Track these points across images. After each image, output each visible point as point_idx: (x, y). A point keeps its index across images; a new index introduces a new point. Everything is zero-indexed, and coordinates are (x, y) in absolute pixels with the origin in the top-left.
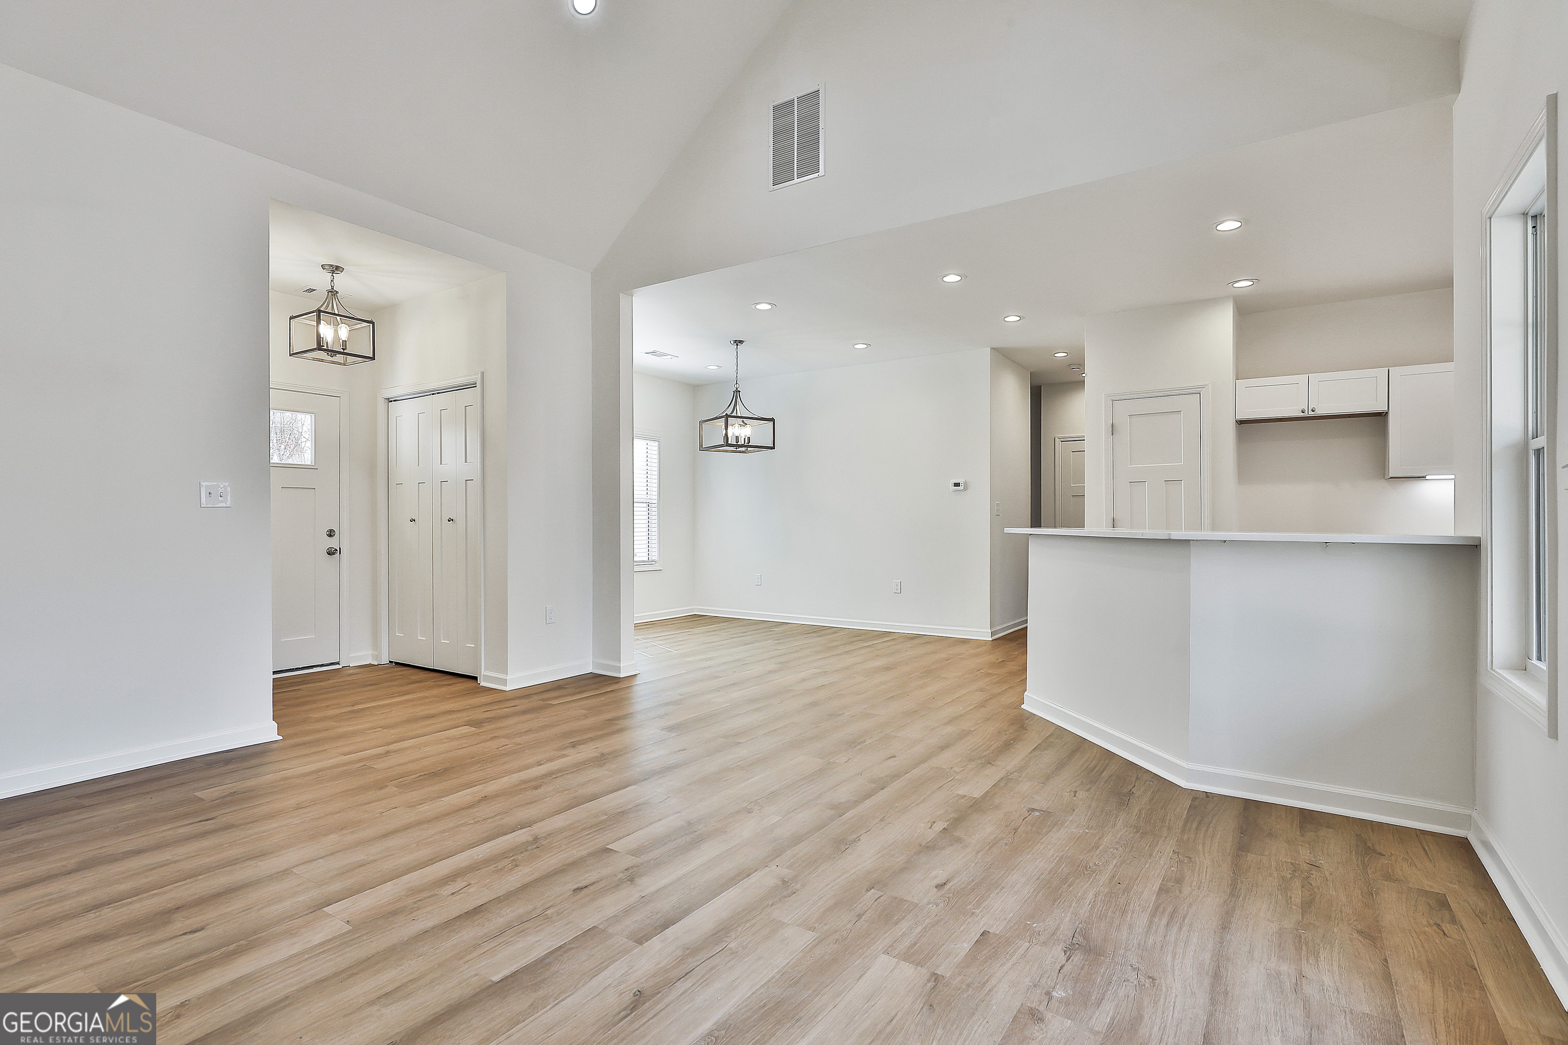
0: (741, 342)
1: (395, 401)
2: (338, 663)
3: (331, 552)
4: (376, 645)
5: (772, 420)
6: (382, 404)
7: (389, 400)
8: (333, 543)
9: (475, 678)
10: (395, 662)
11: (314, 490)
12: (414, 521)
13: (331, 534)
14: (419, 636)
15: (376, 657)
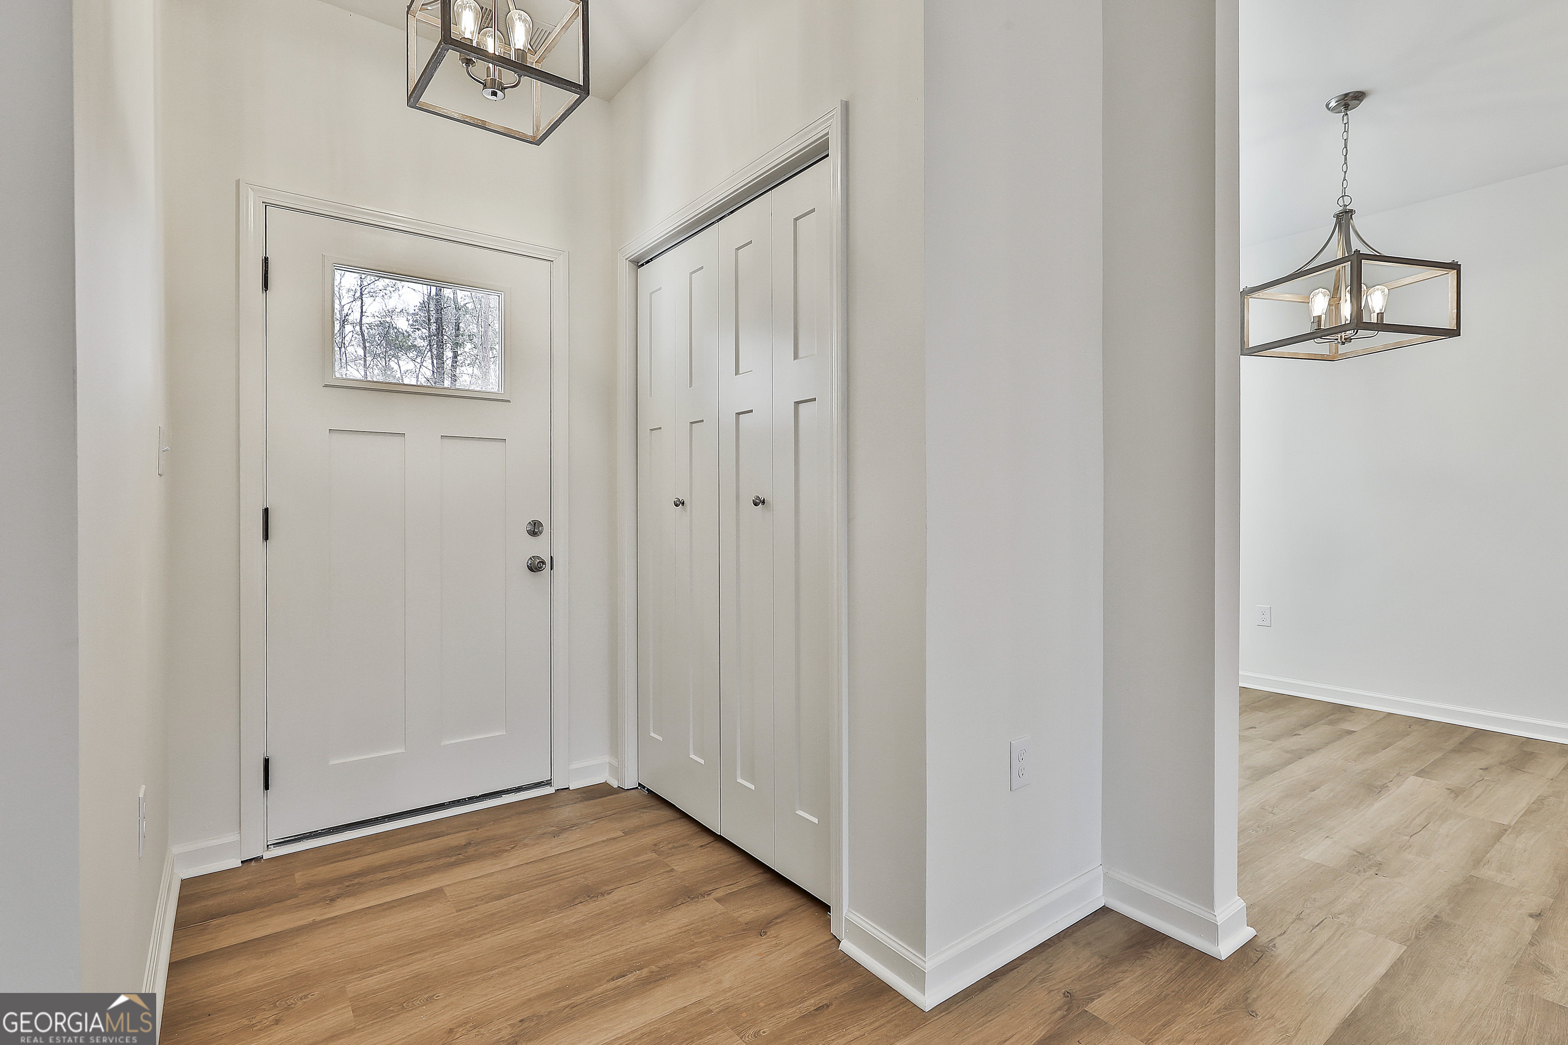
0: (1359, 96)
1: (648, 262)
2: (548, 783)
3: (535, 566)
4: (615, 746)
5: (1455, 266)
6: (625, 268)
7: (639, 263)
8: (539, 548)
9: (826, 908)
10: (648, 790)
11: (503, 444)
12: (683, 504)
13: (535, 529)
14: (691, 752)
15: (616, 770)
